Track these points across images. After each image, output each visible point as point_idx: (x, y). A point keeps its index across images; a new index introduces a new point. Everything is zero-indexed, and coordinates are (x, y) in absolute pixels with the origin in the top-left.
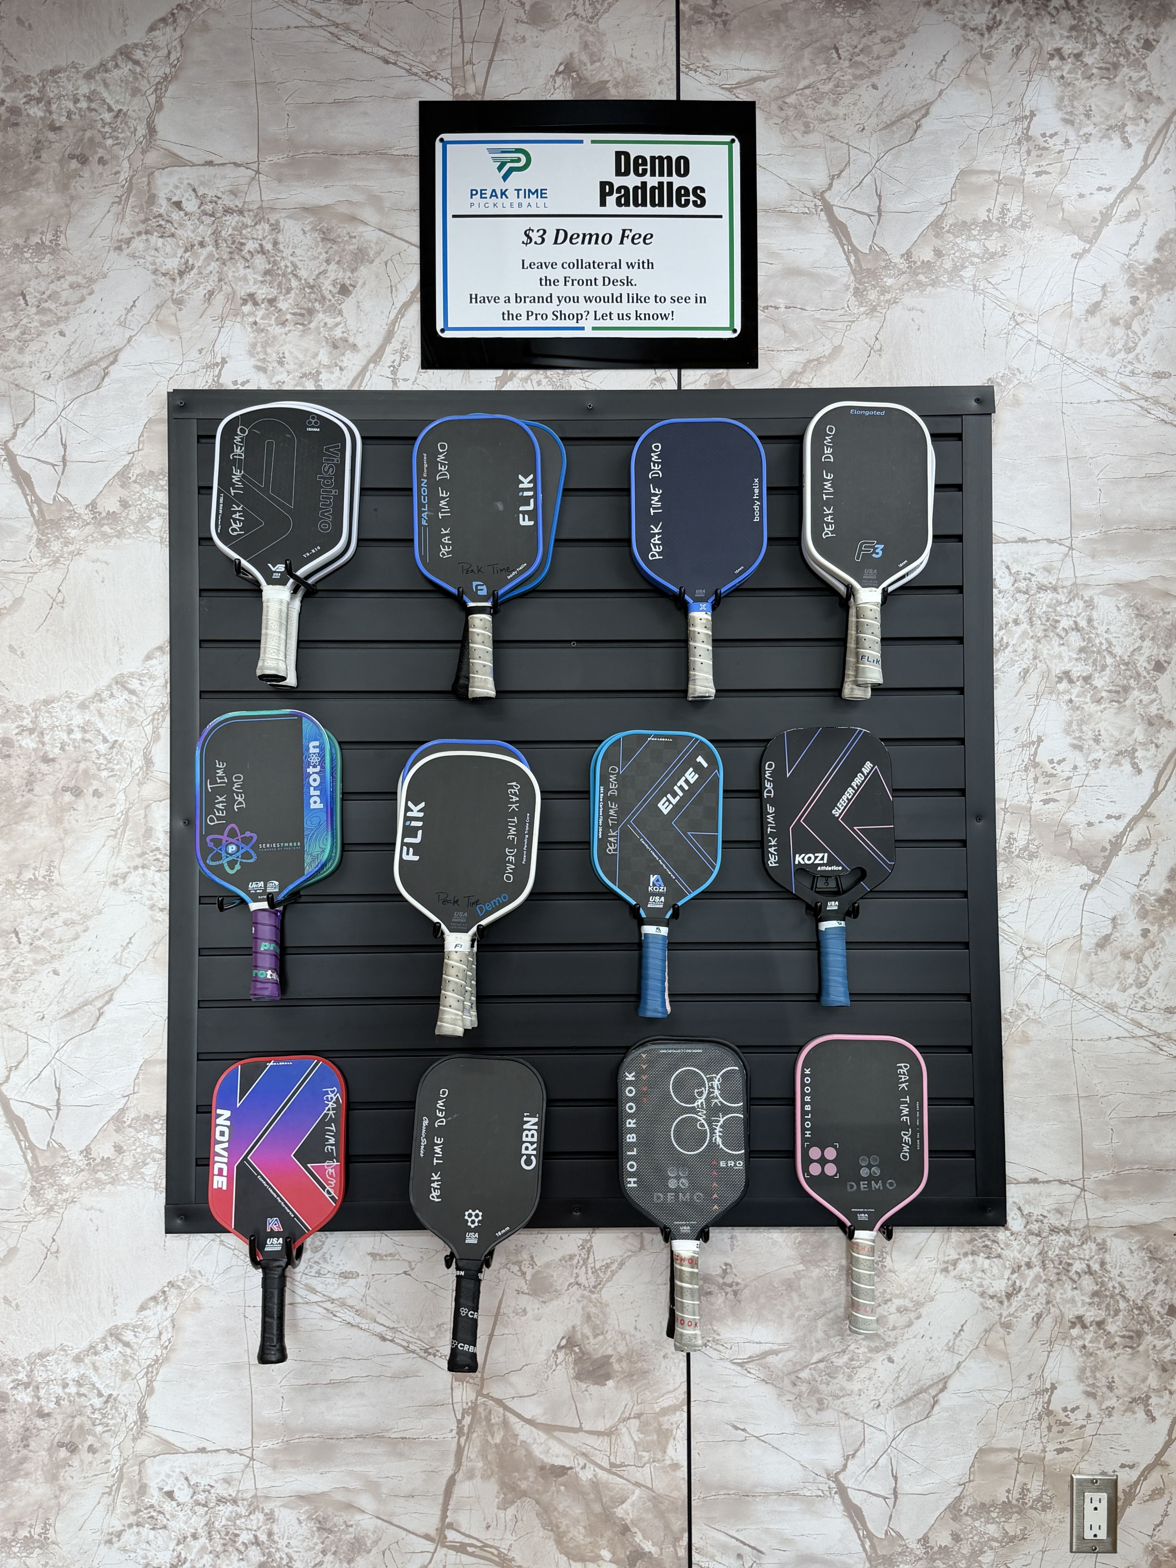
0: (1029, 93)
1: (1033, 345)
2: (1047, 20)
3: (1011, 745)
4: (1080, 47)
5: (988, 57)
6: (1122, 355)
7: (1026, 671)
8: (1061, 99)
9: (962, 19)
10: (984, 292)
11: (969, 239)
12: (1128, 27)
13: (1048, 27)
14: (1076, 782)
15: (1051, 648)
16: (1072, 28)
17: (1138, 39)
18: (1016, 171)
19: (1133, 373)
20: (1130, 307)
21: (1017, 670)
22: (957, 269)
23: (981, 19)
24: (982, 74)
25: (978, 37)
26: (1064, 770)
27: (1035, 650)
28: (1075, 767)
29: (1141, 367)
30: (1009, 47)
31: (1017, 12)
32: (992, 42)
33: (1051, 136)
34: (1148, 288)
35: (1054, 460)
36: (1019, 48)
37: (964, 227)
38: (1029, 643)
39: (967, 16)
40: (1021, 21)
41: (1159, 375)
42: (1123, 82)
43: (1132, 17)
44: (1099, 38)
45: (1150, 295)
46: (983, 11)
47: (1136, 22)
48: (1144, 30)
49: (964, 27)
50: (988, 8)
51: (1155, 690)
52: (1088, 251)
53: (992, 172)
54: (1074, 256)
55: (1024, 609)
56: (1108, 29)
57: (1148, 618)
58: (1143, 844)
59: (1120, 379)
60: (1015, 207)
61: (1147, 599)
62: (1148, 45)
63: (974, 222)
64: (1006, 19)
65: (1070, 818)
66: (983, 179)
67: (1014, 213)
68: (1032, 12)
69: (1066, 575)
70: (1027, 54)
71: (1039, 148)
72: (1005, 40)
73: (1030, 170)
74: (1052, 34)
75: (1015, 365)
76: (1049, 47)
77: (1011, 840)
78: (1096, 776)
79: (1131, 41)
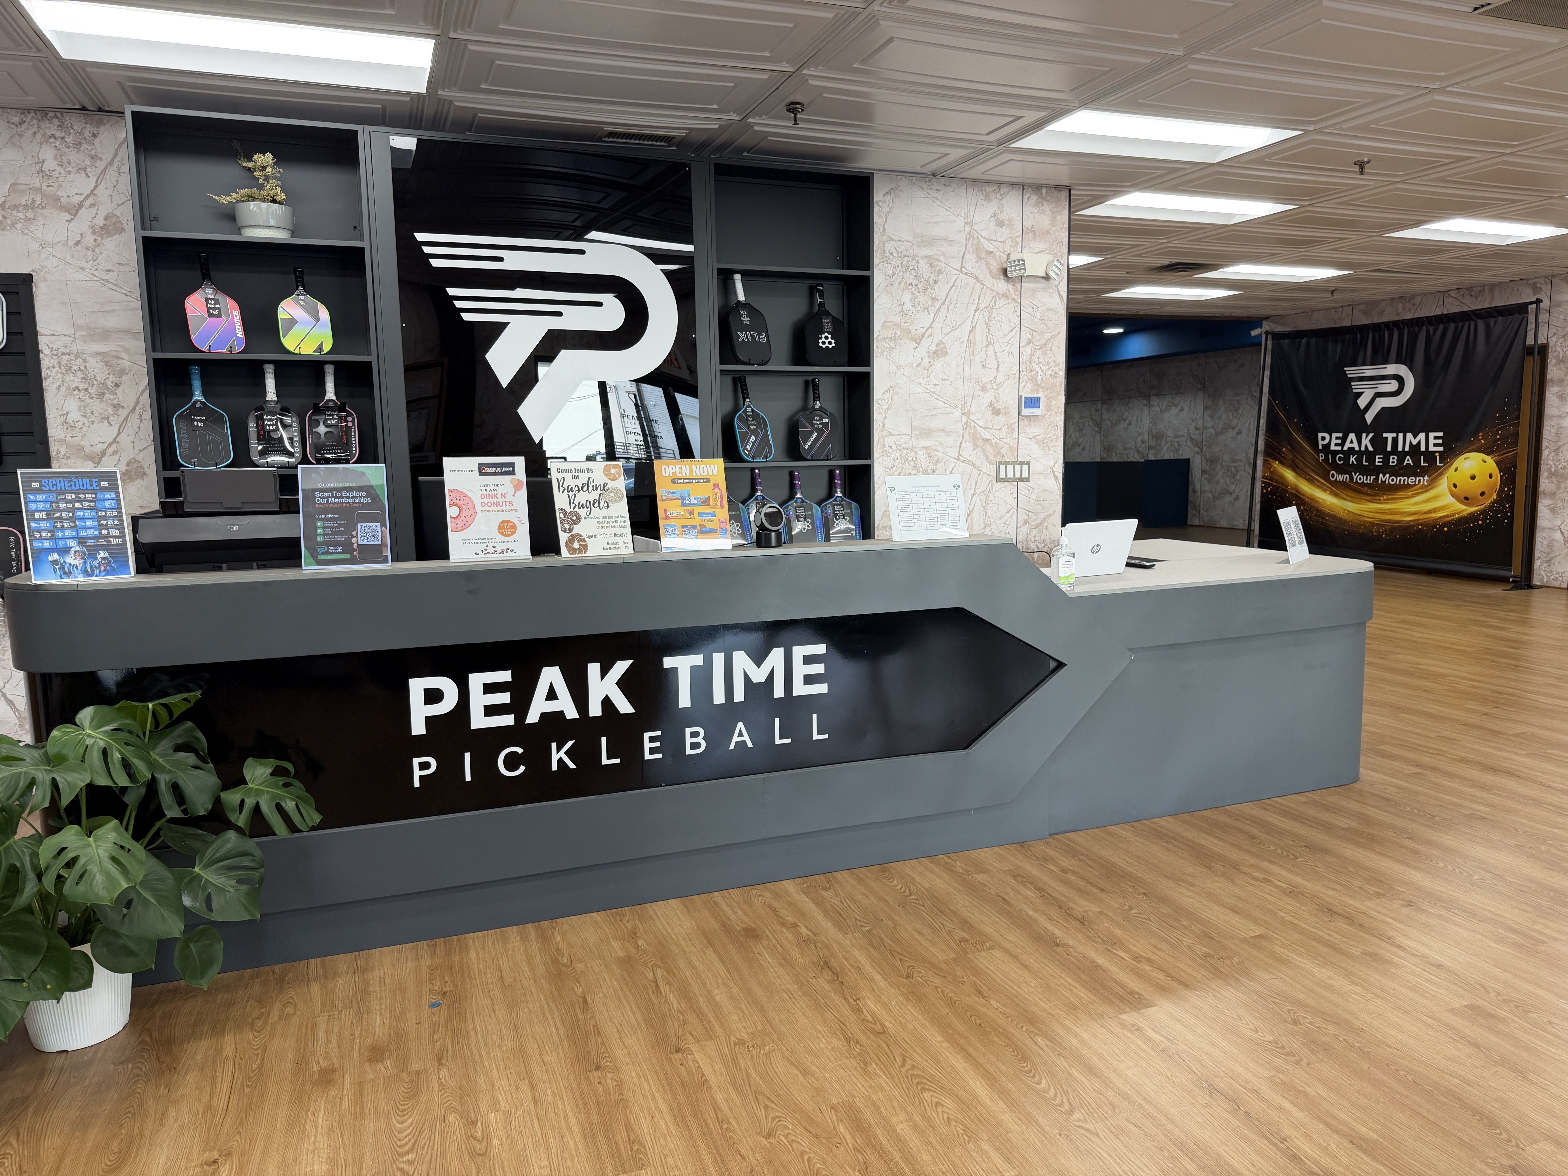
0: (41, 152)
1: (51, 256)
2: (47, 122)
3: (54, 415)
4: (63, 134)
5: (21, 136)
6: (92, 262)
7: (59, 386)
8: (56, 156)
9: (7, 118)
10: (27, 234)
11: (18, 212)
12: (85, 127)
13: (48, 125)
14: (85, 429)
15: (69, 378)
16: (59, 126)
17: (90, 132)
18: (38, 185)
19: (97, 269)
20: (94, 243)
21: (55, 386)
22: (13, 225)
23: (16, 120)
24: (19, 143)
25: (15, 127)
26: (80, 425)
27: (62, 378)
28: (84, 424)
29: (99, 267)
30: (30, 132)
31: (33, 118)
32: (22, 129)
33: (53, 171)
34: (101, 236)
35: (65, 303)
36: (35, 133)
37: (15, 207)
38: (60, 376)
39: (9, 117)
40: (35, 122)
41: (109, 271)
42: (84, 150)
43: (86, 123)
44: (72, 131)
45: (102, 238)
46: (16, 116)
47: (88, 125)
48: (92, 129)
49: (8, 122)
50: (19, 115)
51: (116, 394)
52: (73, 219)
53: (26, 185)
54: (67, 221)
55: (56, 362)
56: (75, 127)
57: (111, 366)
58: (115, 453)
59: (91, 272)
60: (38, 200)
61: (110, 359)
62: (94, 136)
63: (20, 205)
64: (28, 120)
65: (83, 443)
66: (22, 187)
67: (38, 202)
68: (40, 118)
69: (74, 348)
70: (39, 136)
71: (48, 176)
72: (28, 129)
73: (44, 184)
74: (50, 128)
75: (43, 264)
76: (49, 133)
77: (58, 452)
78: (93, 427)
79: (86, 133)
